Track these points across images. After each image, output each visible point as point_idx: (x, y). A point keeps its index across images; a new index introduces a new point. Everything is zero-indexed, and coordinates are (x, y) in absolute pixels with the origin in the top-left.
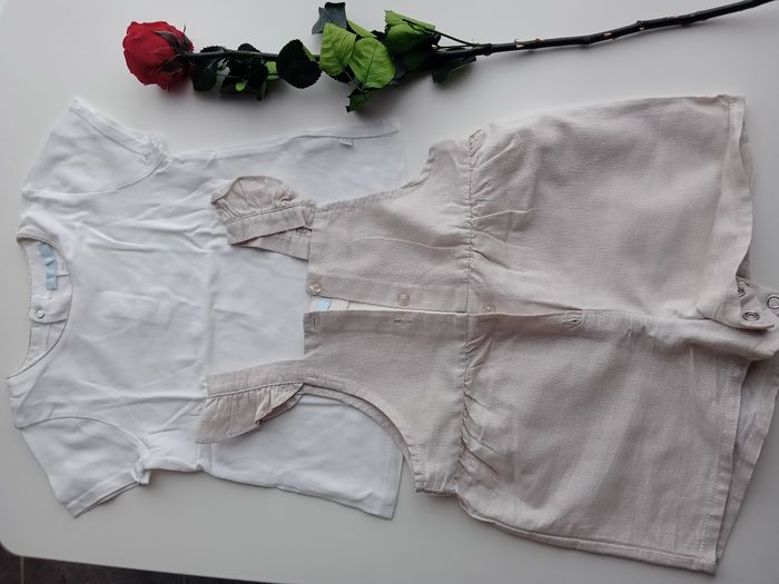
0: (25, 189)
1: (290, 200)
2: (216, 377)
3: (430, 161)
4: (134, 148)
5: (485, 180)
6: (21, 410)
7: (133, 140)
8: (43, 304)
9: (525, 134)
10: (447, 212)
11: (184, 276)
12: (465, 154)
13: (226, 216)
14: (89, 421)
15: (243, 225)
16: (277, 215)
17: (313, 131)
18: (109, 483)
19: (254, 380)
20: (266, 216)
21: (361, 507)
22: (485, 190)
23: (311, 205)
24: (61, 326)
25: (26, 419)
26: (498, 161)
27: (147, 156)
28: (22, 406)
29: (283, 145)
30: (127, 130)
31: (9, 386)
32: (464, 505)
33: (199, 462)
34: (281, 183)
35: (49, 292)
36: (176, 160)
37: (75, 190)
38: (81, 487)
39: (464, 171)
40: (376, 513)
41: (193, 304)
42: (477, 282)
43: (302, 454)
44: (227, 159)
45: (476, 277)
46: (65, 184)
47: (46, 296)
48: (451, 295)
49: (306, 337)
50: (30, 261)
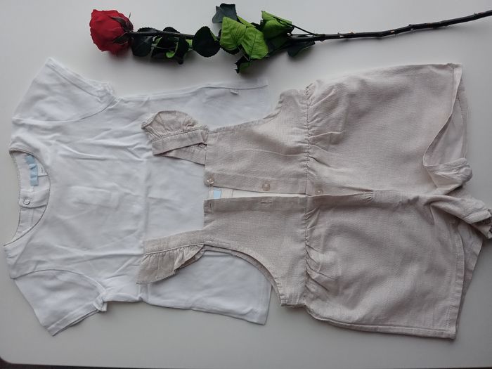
0: (15, 118)
1: (193, 126)
2: (149, 242)
3: (281, 102)
4: (92, 92)
5: (317, 114)
6: (14, 266)
7: (91, 87)
8: (29, 195)
9: (340, 86)
10: (293, 133)
11: (128, 176)
12: (304, 98)
13: (152, 136)
14: (62, 272)
15: (163, 142)
16: (185, 135)
17: (214, 84)
18: (77, 311)
19: (172, 244)
20: (178, 136)
21: (245, 318)
22: (317, 120)
23: (206, 129)
24: (42, 210)
25: (18, 273)
26: (324, 102)
27: (101, 98)
28: (16, 264)
29: (194, 92)
30: (86, 80)
31: (6, 251)
32: (310, 311)
33: (140, 295)
34: (186, 115)
35: (33, 187)
36: (122, 100)
37: (50, 119)
38: (58, 316)
39: (303, 108)
40: (255, 321)
41: (134, 194)
42: (312, 175)
43: (207, 287)
44: (157, 100)
45: (312, 173)
46: (43, 115)
47: (31, 190)
48: (296, 183)
49: (205, 215)
50: (19, 167)
